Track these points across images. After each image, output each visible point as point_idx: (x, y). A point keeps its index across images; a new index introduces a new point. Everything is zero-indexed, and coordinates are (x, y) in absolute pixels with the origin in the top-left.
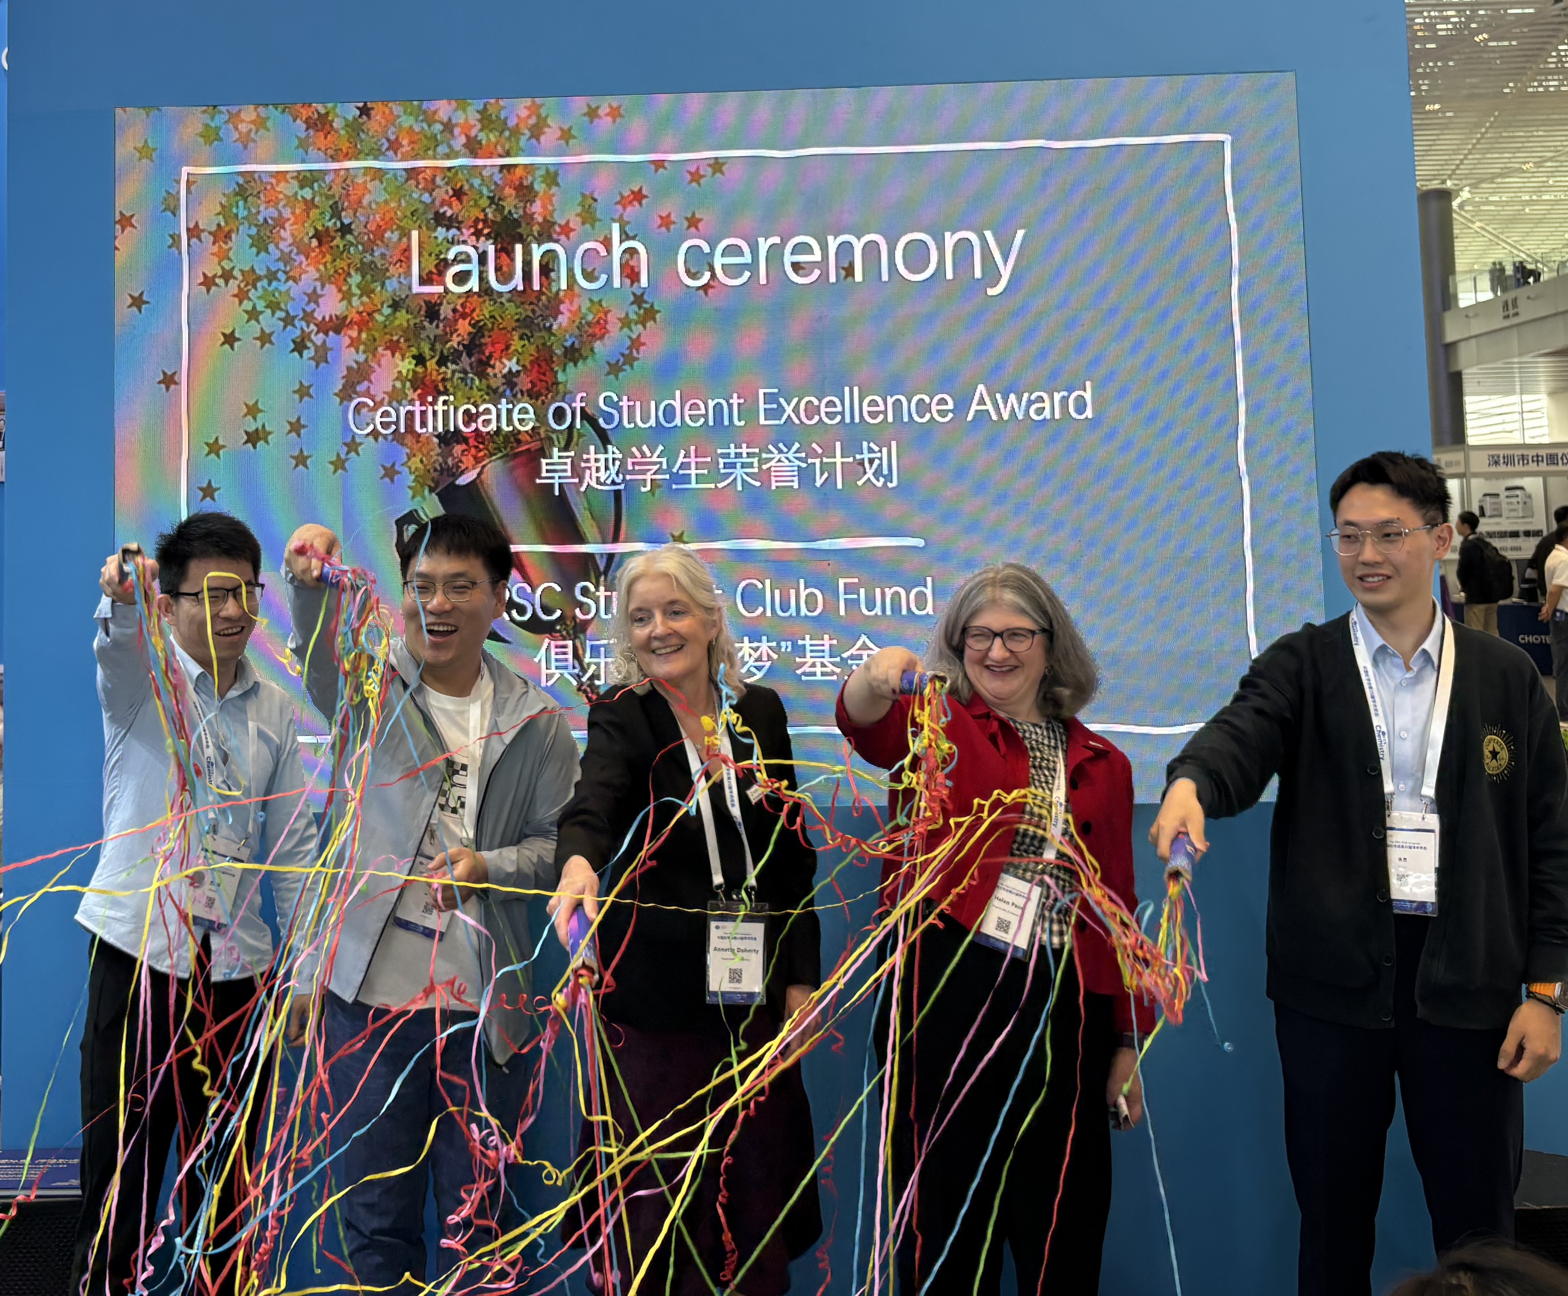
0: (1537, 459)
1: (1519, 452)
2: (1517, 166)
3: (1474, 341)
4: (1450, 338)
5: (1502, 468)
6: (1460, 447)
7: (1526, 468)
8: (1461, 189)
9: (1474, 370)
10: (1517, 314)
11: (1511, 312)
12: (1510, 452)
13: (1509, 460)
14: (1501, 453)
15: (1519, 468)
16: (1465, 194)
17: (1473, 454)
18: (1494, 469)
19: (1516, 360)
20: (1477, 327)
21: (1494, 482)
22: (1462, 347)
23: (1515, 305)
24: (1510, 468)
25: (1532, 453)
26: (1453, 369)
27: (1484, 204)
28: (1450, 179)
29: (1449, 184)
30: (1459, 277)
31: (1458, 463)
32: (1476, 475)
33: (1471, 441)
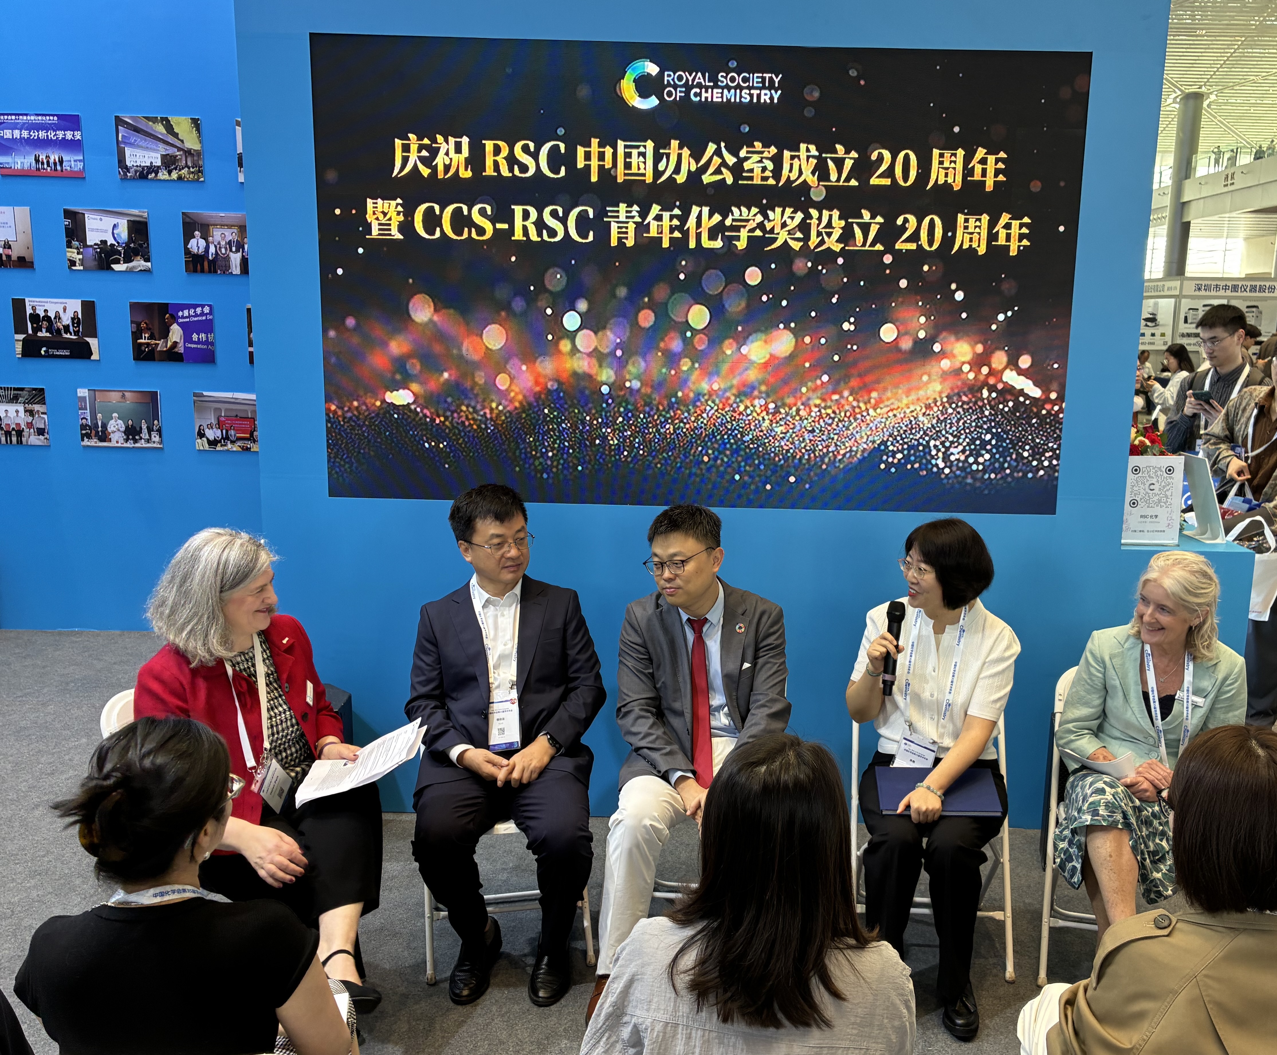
0: (1226, 288)
1: (1215, 283)
2: (1252, 78)
3: (1202, 201)
4: (1185, 199)
5: (1202, 293)
6: (1179, 277)
7: (1218, 294)
8: (1211, 93)
9: (1199, 221)
10: (1233, 184)
11: (1230, 182)
12: (1209, 283)
13: (1207, 288)
14: (1203, 283)
15: (1213, 293)
16: (1213, 97)
17: (1185, 282)
18: (1197, 293)
19: (1227, 215)
20: (1206, 191)
21: (1197, 301)
22: (1193, 206)
23: (1232, 178)
24: (1208, 293)
25: (1222, 283)
26: (1185, 220)
27: (1225, 104)
28: (1205, 85)
29: (1204, 89)
30: (1200, 156)
31: (1176, 288)
32: (1186, 297)
33: (1188, 274)
